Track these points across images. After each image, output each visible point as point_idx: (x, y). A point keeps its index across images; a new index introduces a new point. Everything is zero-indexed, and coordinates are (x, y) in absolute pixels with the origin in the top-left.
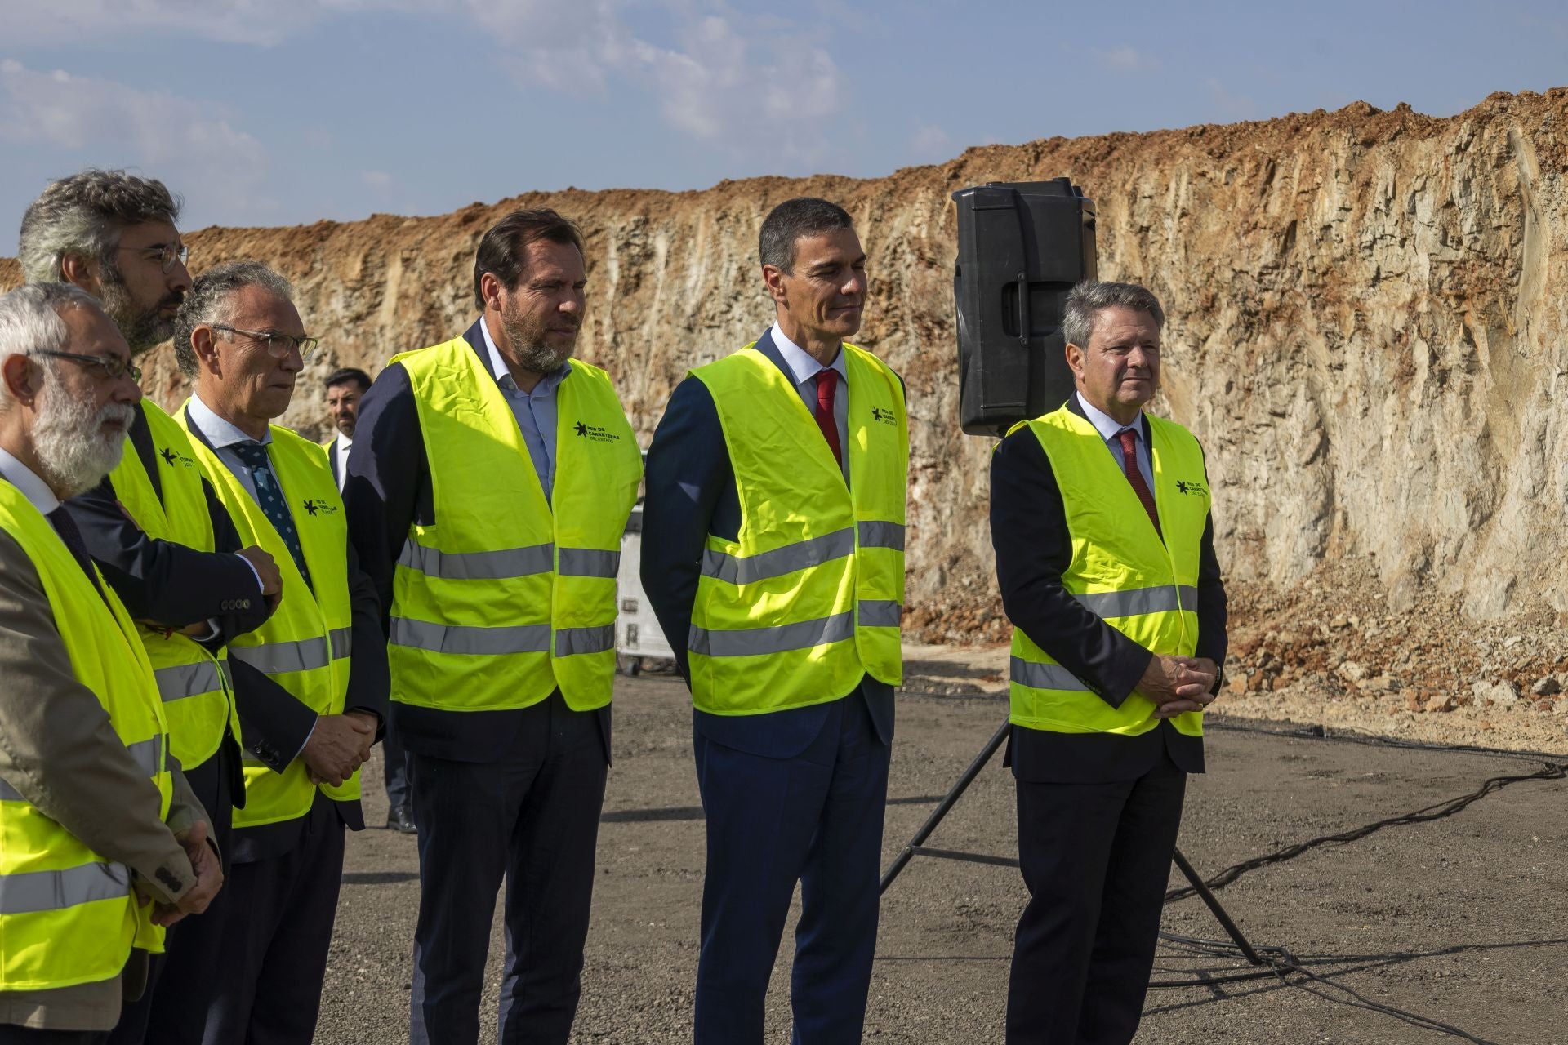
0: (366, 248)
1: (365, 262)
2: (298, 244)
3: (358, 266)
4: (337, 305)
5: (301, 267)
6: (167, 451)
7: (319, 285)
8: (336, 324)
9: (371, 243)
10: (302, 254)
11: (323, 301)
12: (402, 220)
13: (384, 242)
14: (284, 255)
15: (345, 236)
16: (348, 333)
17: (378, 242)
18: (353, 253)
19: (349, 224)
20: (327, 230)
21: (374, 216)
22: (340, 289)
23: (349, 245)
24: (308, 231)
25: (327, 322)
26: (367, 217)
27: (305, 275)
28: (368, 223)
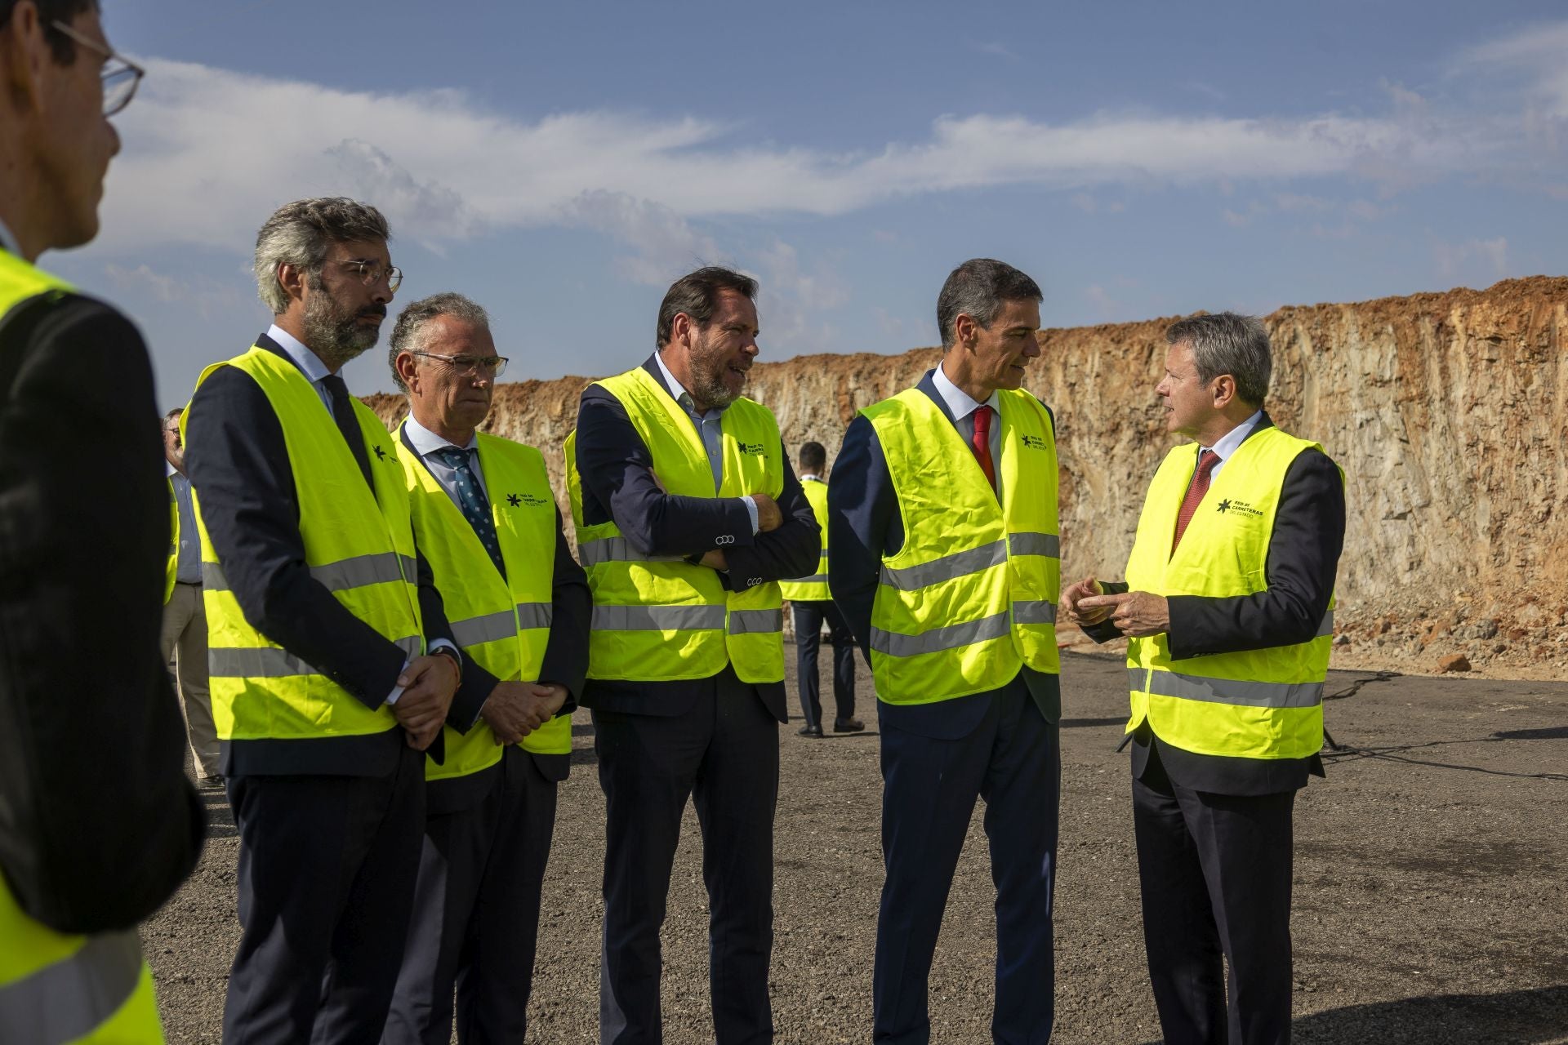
0: (564, 396)
1: (564, 405)
2: (517, 394)
3: (559, 407)
4: (545, 431)
5: (520, 408)
6: (378, 447)
7: (532, 419)
8: (545, 443)
9: (566, 394)
10: (521, 400)
11: (535, 428)
12: (585, 379)
13: (574, 393)
14: (508, 400)
15: (547, 389)
16: (552, 448)
17: (571, 393)
18: (556, 399)
19: (549, 382)
20: (534, 385)
21: (566, 377)
22: (547, 421)
23: (553, 395)
24: (522, 386)
25: (538, 441)
26: (562, 377)
27: (523, 413)
28: (562, 381)
